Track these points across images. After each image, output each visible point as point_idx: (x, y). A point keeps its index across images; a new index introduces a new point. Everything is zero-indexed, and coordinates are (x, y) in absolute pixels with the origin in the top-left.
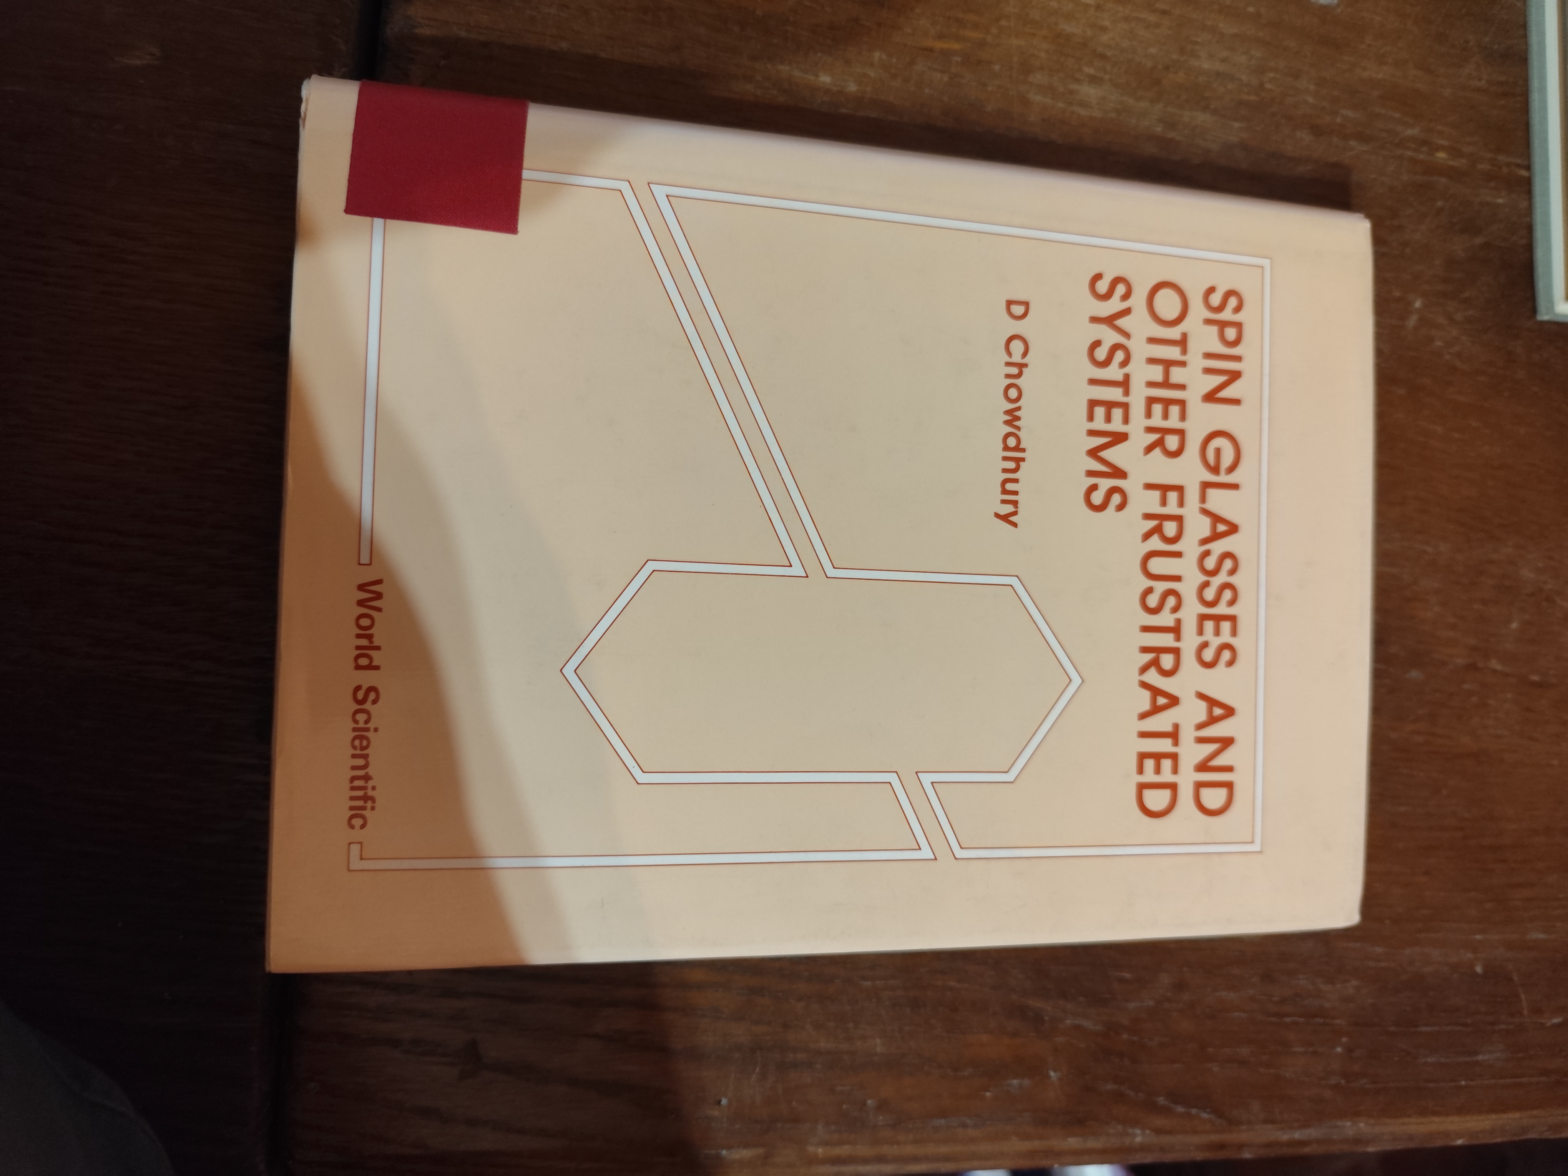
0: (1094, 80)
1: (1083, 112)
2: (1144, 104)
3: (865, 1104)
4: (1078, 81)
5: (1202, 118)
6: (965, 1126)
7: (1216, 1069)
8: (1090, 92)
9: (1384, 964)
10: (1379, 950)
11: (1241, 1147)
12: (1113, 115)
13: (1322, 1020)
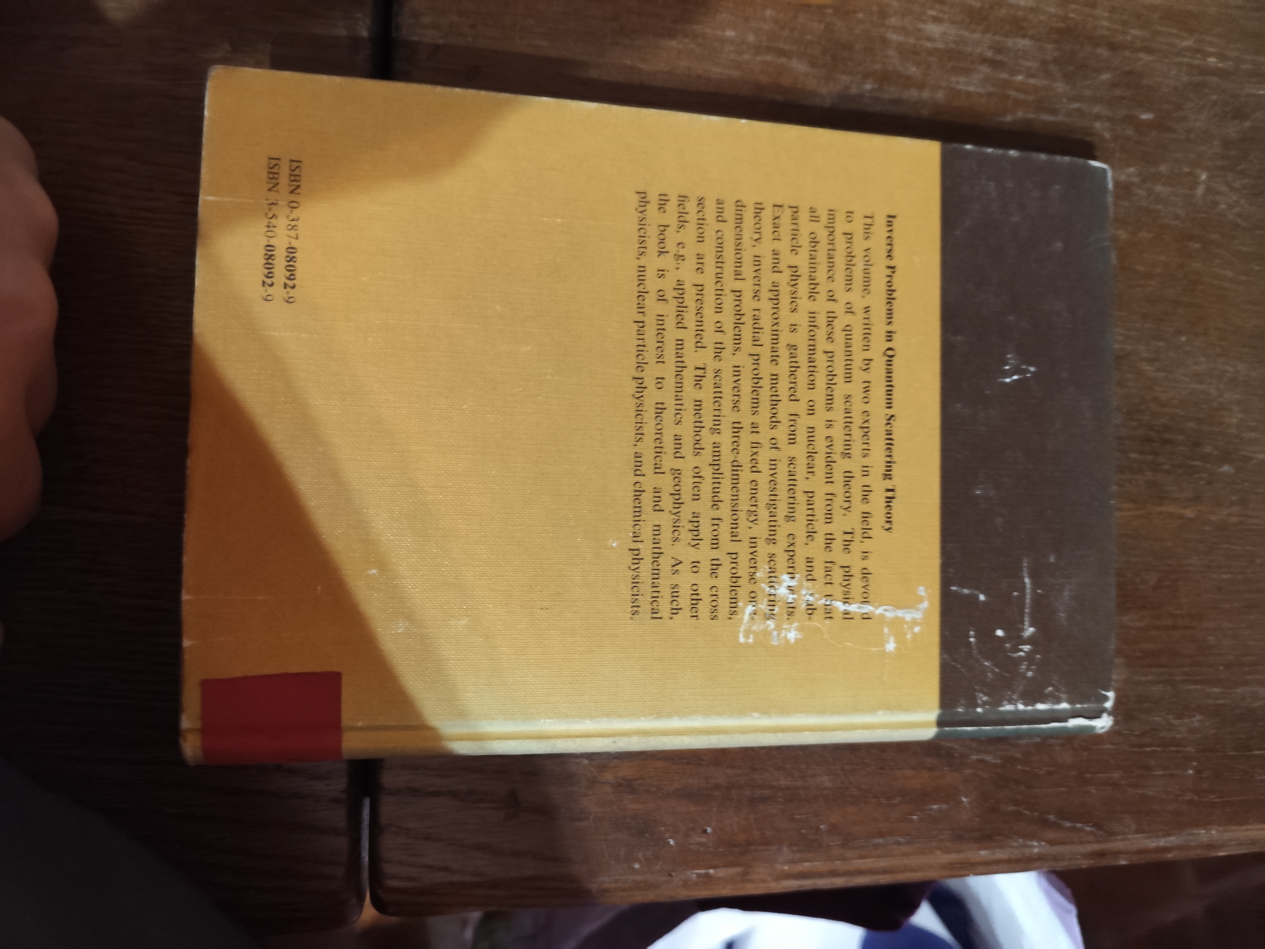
0: (936, 20)
1: (929, 45)
2: (976, 36)
3: (818, 829)
4: (924, 21)
5: (1023, 43)
6: (899, 843)
7: (1093, 791)
8: (934, 29)
9: (1221, 702)
10: (1215, 690)
11: (1117, 854)
12: (953, 46)
13: (1174, 749)
